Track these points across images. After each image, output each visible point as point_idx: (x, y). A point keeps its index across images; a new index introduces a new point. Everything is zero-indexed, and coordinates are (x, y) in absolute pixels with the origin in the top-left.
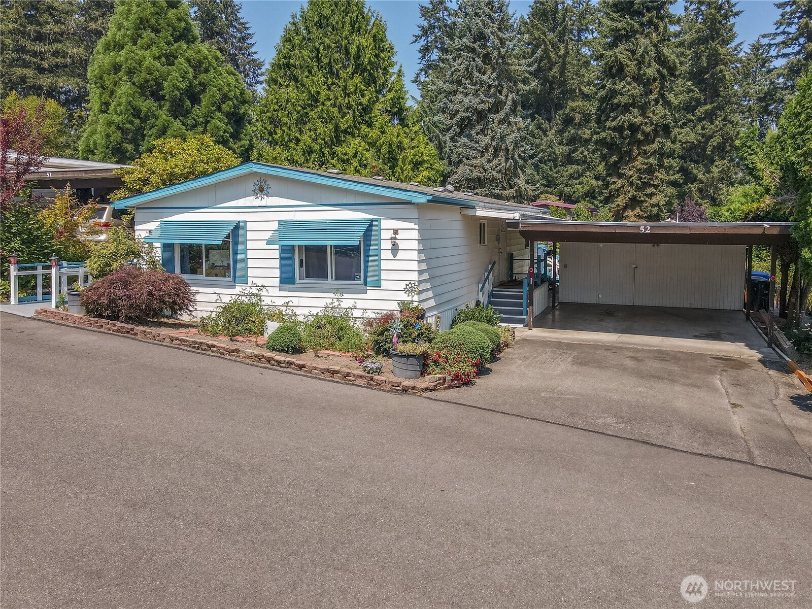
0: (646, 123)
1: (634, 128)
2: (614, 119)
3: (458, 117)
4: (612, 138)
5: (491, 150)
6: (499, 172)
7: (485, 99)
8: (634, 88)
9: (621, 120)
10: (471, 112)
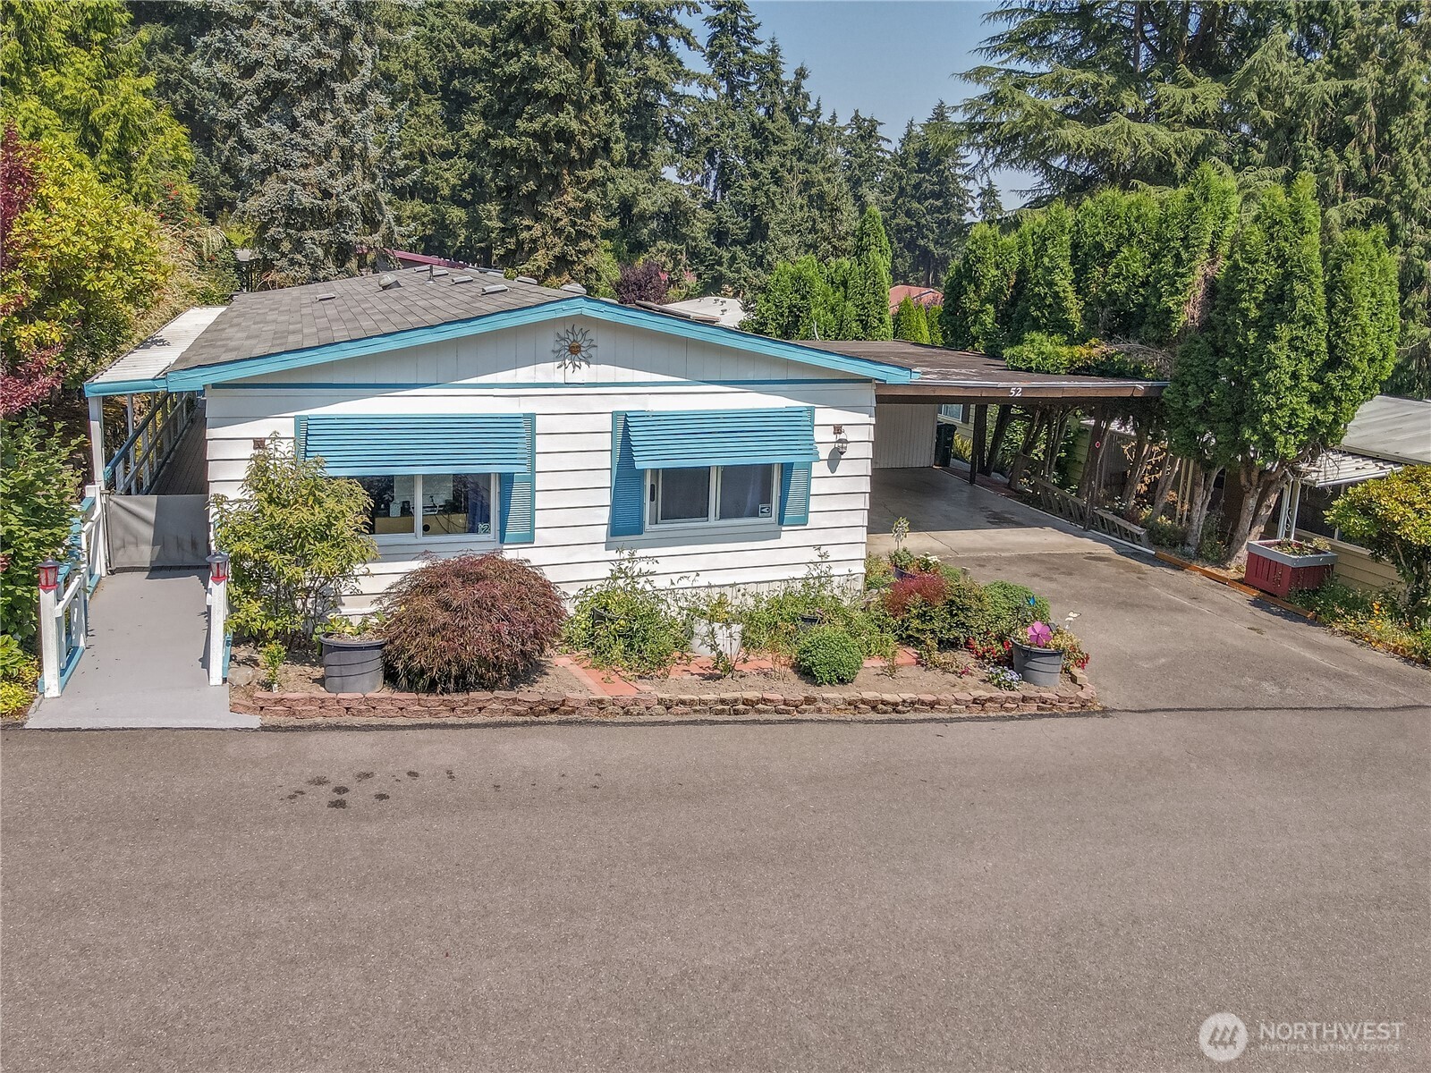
0: (583, 133)
1: (566, 137)
2: (533, 118)
3: (260, 76)
4: (530, 151)
5: (336, 153)
6: (353, 199)
7: (326, 50)
8: (568, 70)
9: (549, 121)
10: (295, 71)
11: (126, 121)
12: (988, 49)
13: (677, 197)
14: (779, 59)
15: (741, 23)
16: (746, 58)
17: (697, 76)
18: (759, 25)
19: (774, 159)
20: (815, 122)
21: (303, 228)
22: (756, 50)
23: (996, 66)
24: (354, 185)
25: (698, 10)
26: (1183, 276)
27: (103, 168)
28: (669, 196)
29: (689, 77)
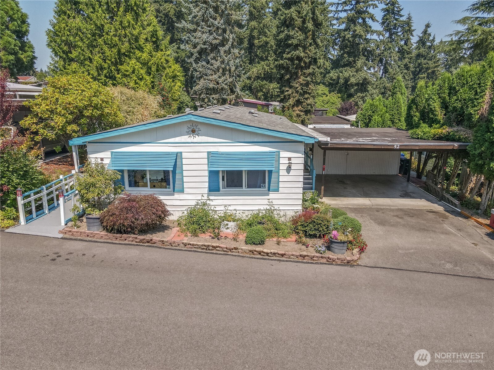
0: (306, 57)
1: (299, 59)
2: (288, 53)
3: (199, 47)
4: (287, 64)
5: (221, 70)
6: (226, 84)
8: (300, 35)
9: (293, 54)
10: (208, 45)
11: (158, 65)
12: (471, 9)
13: (365, 77)
14: (411, 21)
15: (396, 9)
16: (397, 22)
17: (376, 32)
18: (403, 9)
19: (406, 60)
20: (432, 44)
21: (211, 94)
22: (401, 19)
23: (472, 16)
24: (226, 80)
25: (377, 7)
26: (478, 99)
27: (152, 79)
28: (362, 77)
29: (373, 32)
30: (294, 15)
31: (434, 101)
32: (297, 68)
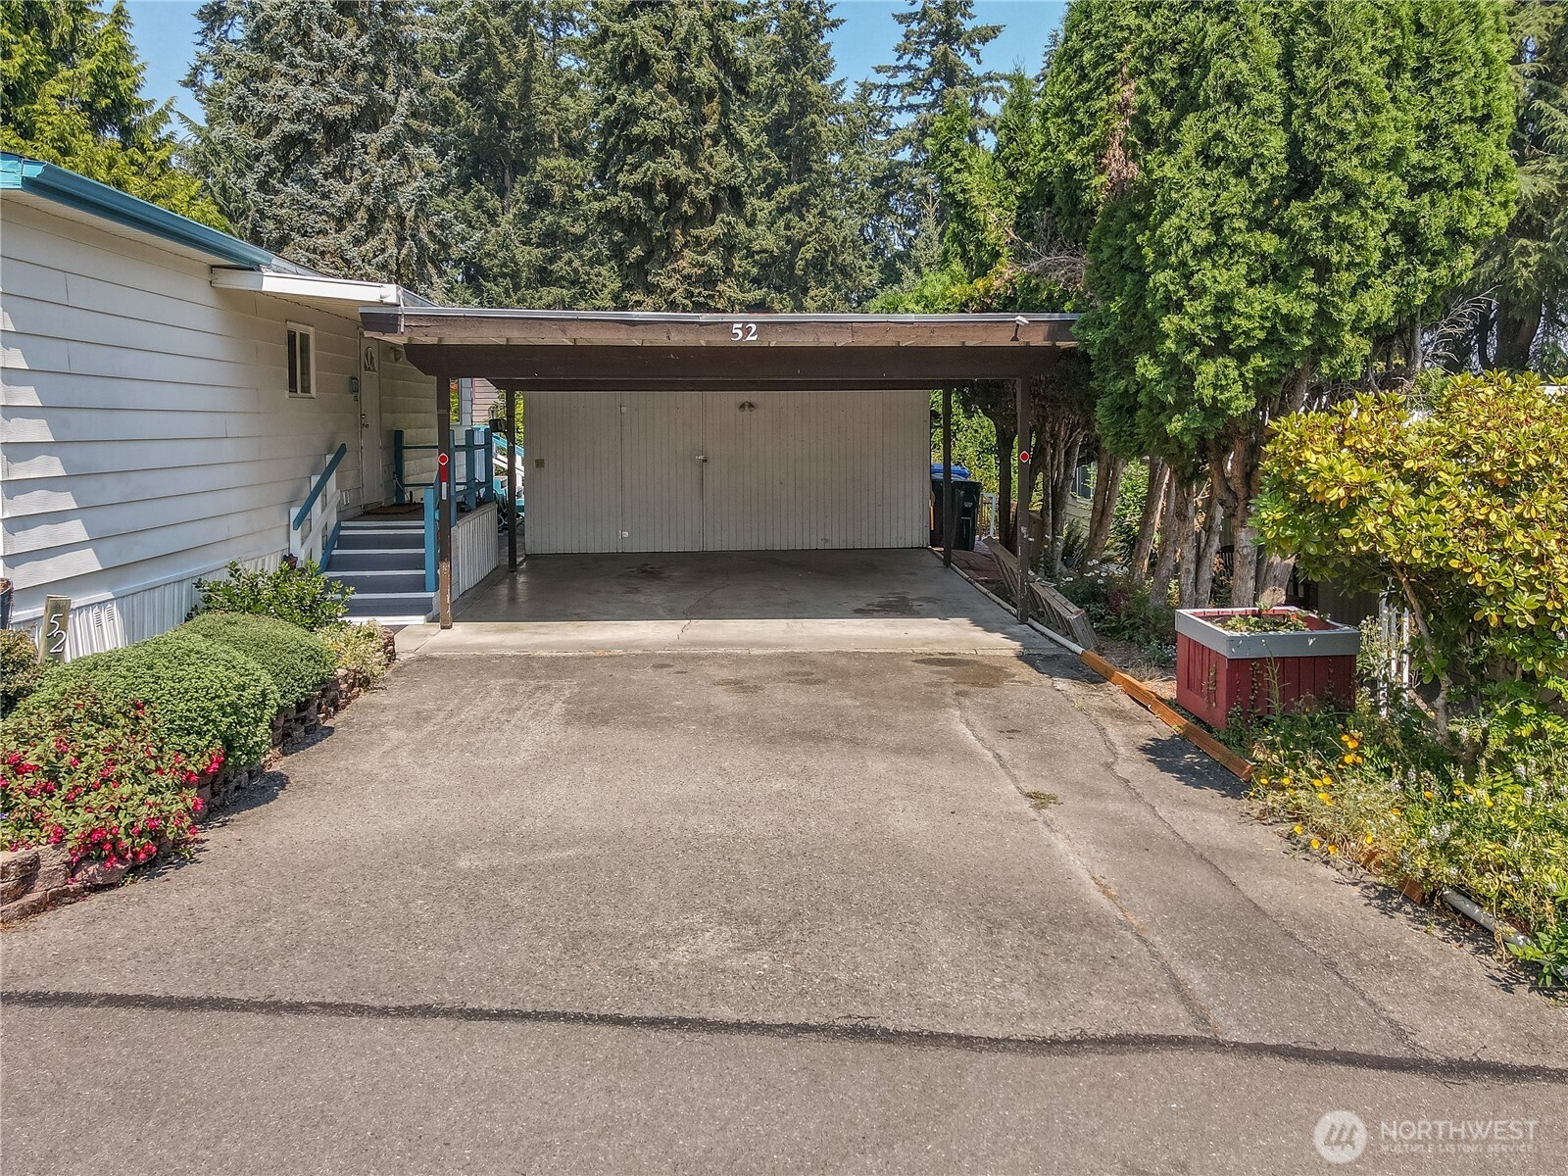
0: (698, 182)
1: (675, 190)
2: (635, 168)
3: (276, 132)
4: (631, 208)
7: (343, 94)
8: (672, 107)
9: (649, 170)
30: (648, 41)
31: (963, 161)
32: (668, 220)
